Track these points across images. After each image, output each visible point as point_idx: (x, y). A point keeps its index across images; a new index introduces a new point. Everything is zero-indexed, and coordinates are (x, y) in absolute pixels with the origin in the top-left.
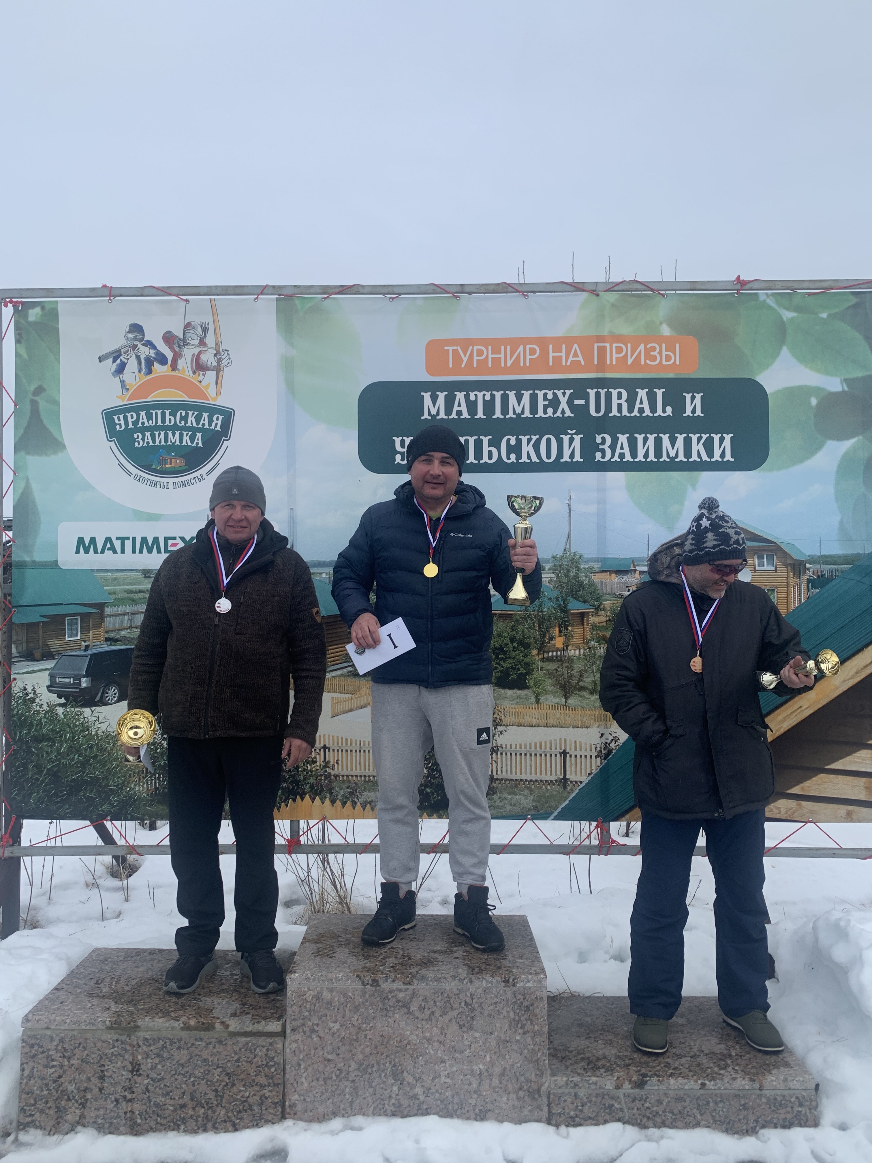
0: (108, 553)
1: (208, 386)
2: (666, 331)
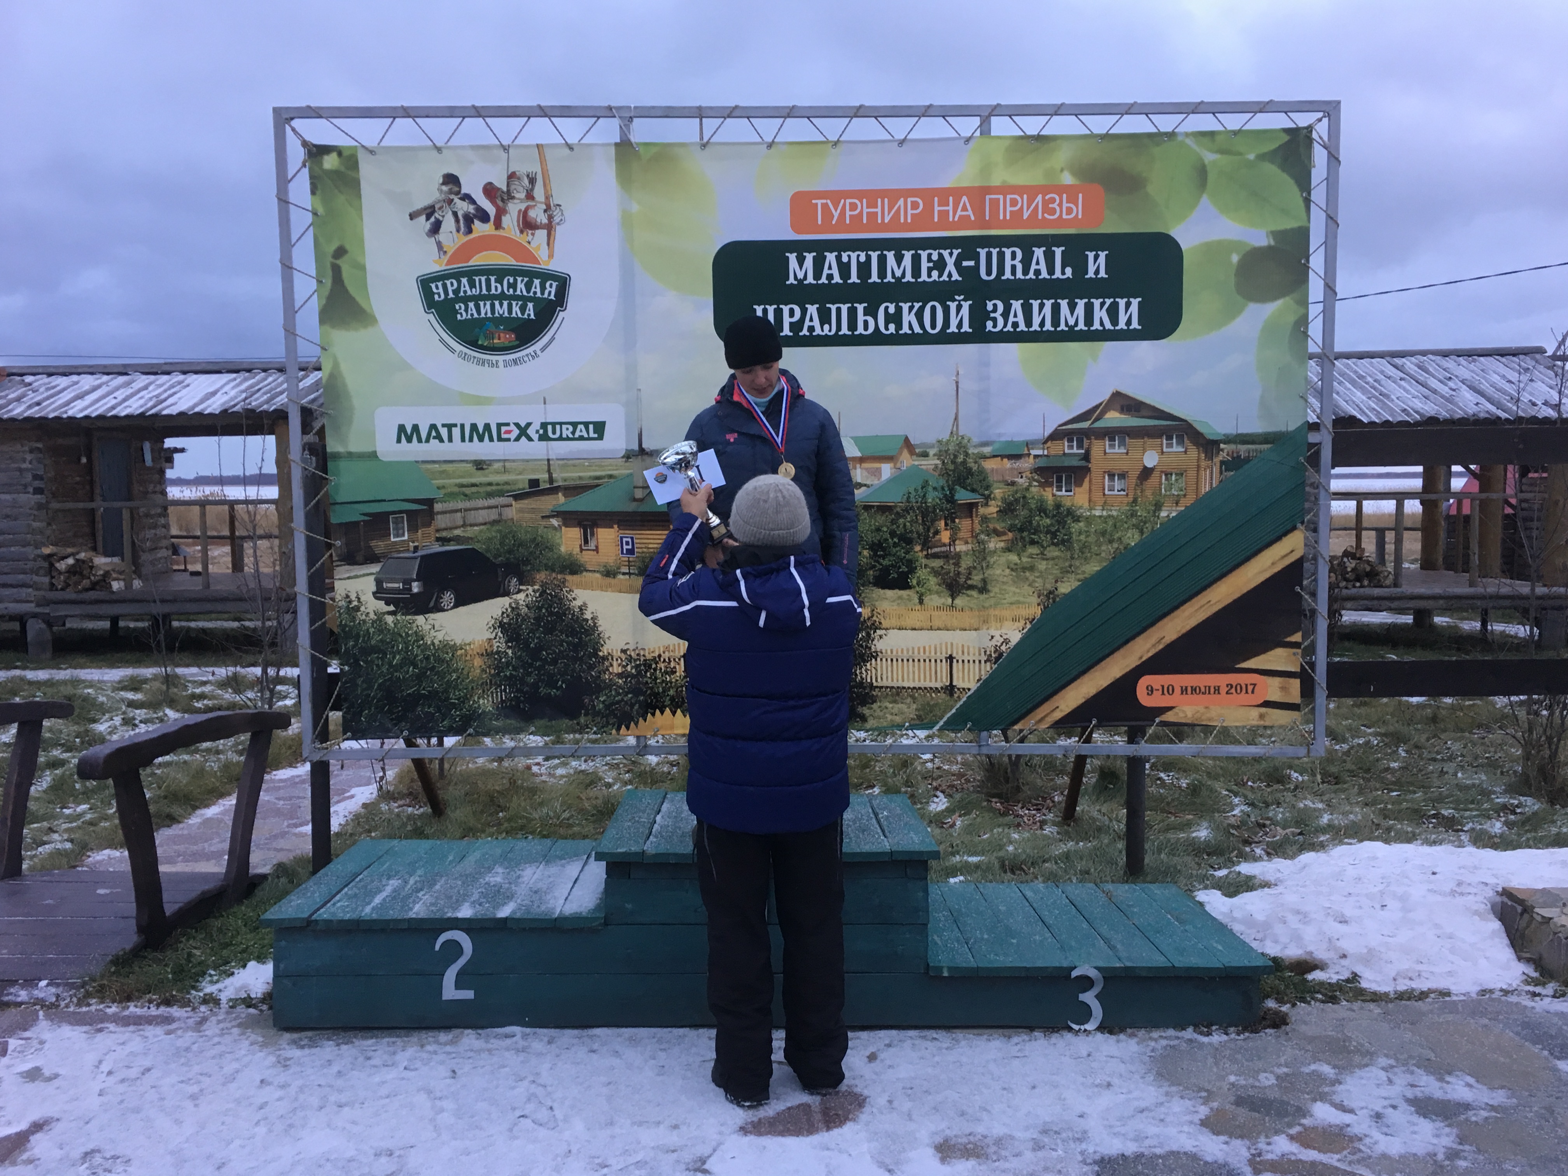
0: (434, 442)
1: (538, 248)
2: (1067, 179)
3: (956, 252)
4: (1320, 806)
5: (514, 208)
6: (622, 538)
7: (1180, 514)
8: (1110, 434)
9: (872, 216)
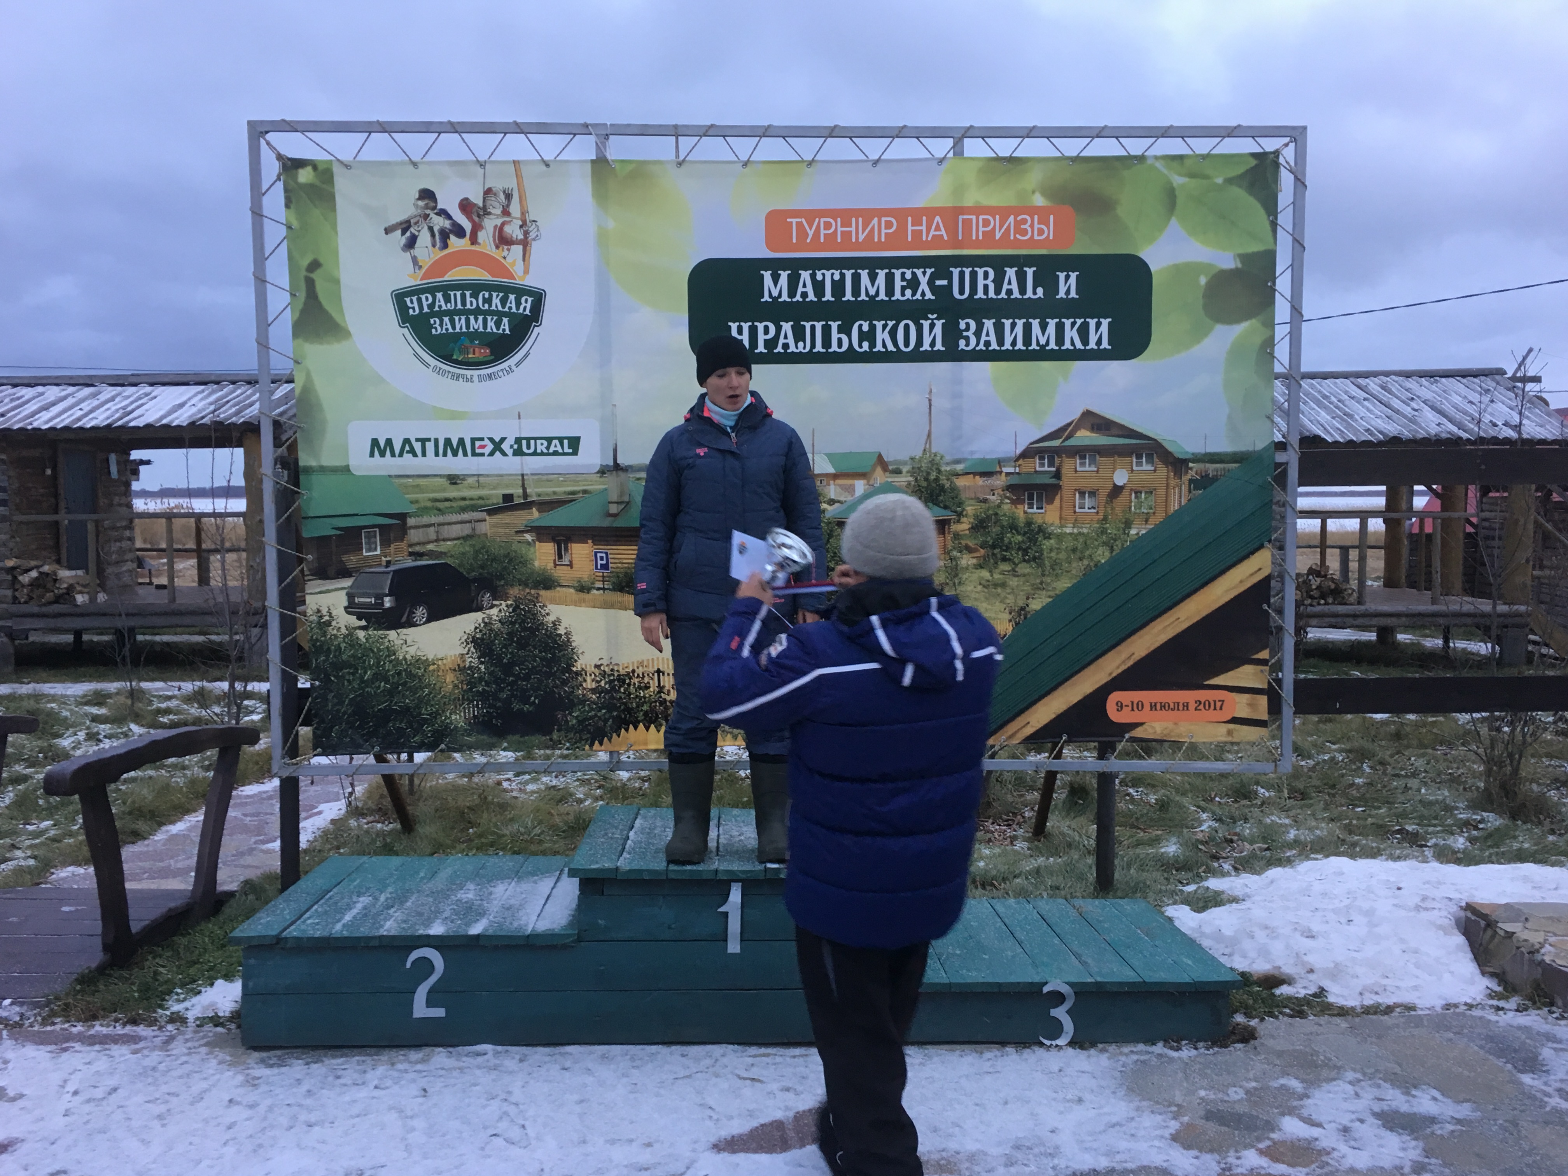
3: (929, 271)
4: (1287, 821)
5: (490, 224)
6: (596, 554)
7: (1150, 532)
8: (1081, 452)
9: (846, 235)
